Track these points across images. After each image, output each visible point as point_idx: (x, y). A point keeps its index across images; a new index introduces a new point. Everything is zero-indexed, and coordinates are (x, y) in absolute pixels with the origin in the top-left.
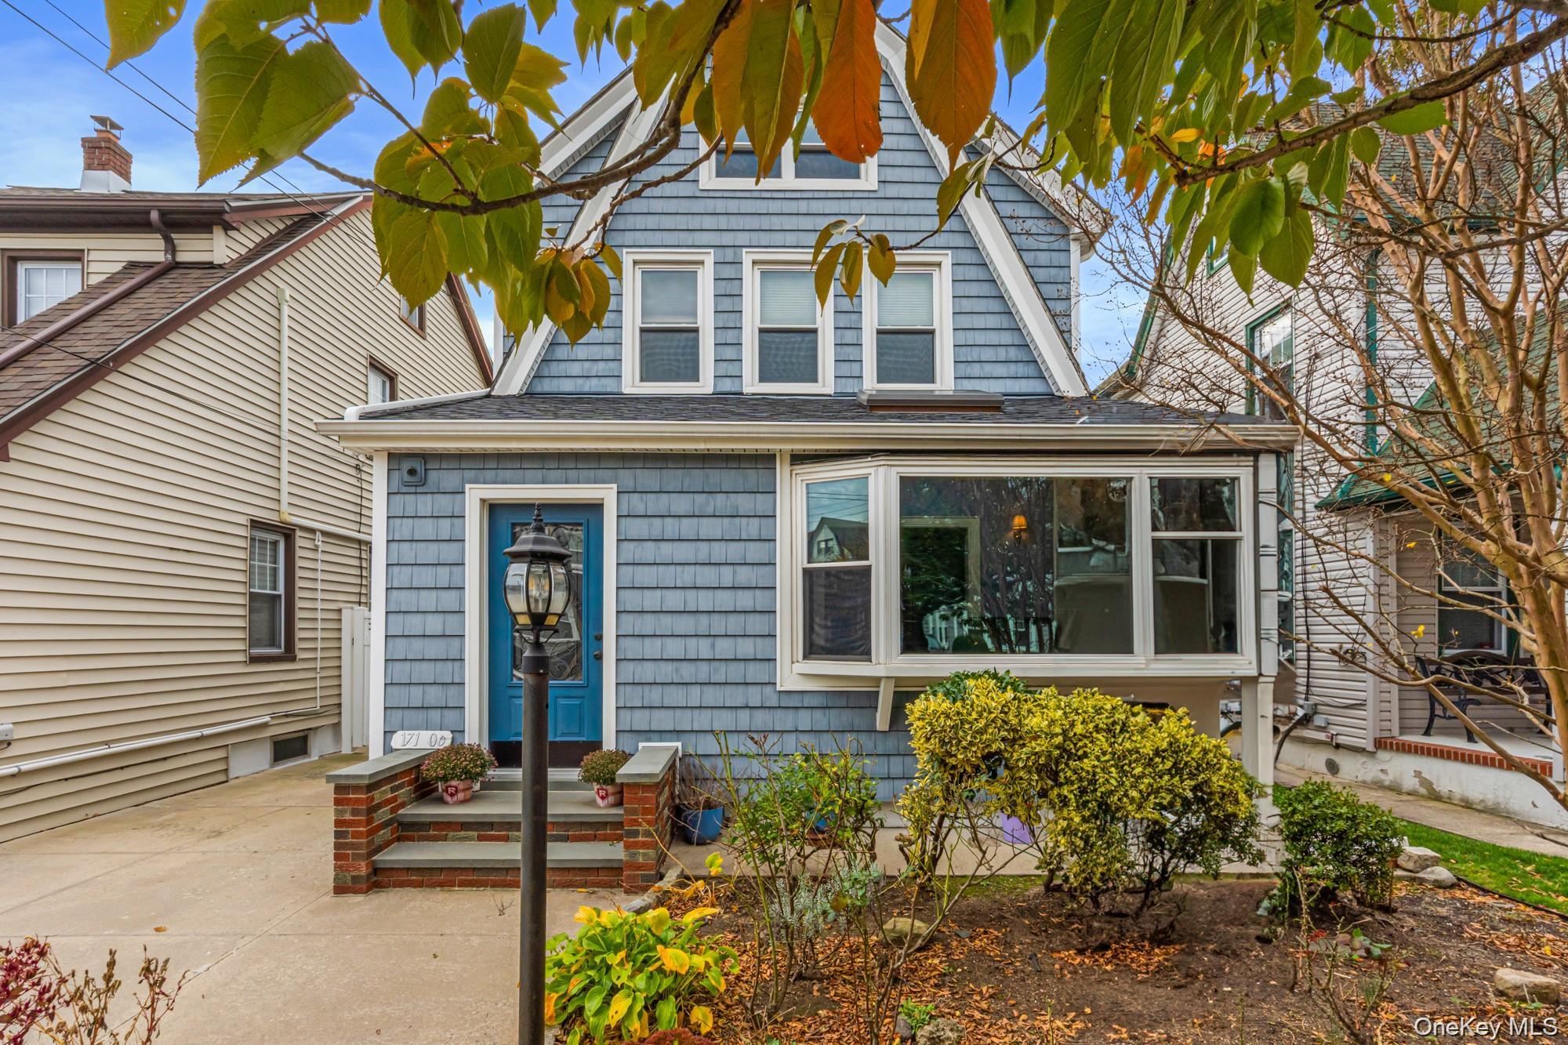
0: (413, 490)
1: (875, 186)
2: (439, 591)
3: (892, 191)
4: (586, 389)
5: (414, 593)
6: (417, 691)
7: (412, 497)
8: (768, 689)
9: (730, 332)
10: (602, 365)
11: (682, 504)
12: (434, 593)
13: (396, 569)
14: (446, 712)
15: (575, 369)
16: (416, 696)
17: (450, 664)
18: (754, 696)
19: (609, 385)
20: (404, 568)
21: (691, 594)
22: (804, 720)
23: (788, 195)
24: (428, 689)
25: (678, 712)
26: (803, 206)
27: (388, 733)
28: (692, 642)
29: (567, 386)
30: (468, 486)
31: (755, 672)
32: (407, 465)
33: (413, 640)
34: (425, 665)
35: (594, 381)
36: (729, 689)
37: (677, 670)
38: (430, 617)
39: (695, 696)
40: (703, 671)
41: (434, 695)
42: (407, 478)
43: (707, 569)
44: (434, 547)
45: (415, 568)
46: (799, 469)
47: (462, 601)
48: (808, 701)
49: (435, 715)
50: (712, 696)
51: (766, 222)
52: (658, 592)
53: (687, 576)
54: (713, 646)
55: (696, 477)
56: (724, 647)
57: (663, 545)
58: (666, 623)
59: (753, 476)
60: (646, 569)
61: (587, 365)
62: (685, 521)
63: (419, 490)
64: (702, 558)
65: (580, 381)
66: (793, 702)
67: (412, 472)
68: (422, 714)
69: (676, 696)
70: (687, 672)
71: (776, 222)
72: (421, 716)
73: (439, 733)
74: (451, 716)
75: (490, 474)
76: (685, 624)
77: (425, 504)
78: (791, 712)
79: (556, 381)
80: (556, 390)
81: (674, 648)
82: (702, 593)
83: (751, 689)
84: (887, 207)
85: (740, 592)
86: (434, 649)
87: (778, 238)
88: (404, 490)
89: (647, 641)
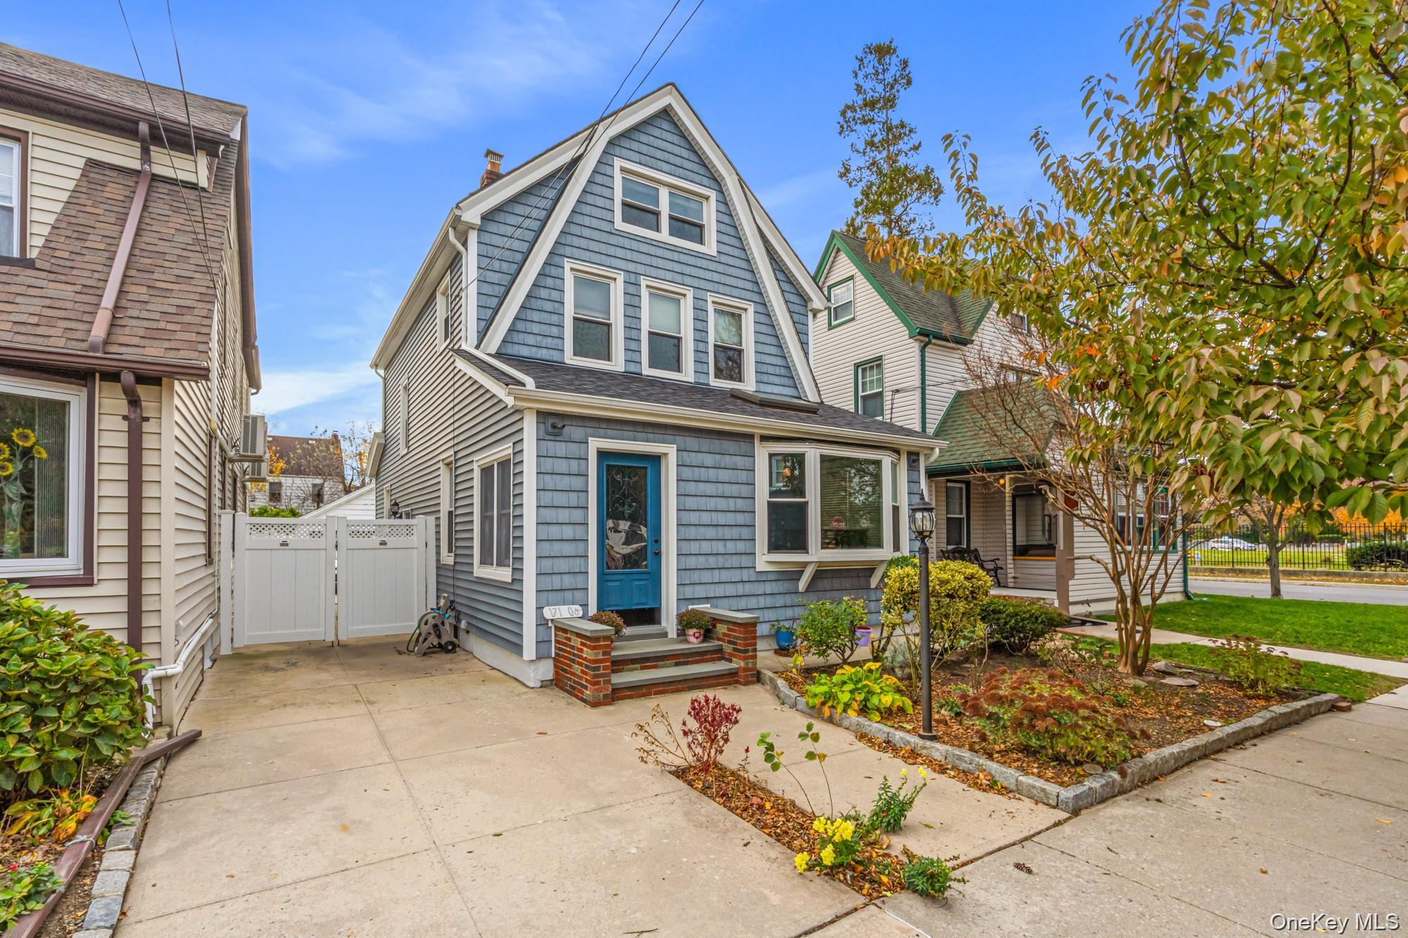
0: (553, 438)
1: (715, 254)
2: (571, 510)
3: (724, 259)
4: (539, 356)
5: (553, 510)
6: (556, 579)
7: (552, 443)
8: (751, 571)
9: (633, 331)
10: (549, 340)
11: (709, 460)
12: (567, 511)
13: (542, 493)
14: (576, 592)
15: (530, 340)
16: (556, 582)
17: (578, 559)
18: (745, 575)
19: (555, 356)
20: (547, 493)
21: (714, 514)
22: (769, 588)
23: (667, 247)
24: (565, 577)
25: (708, 586)
26: (676, 256)
27: (539, 609)
28: (715, 543)
29: (525, 351)
30: (590, 439)
31: (745, 561)
32: (550, 421)
33: (554, 543)
34: (562, 560)
35: (544, 351)
36: (733, 571)
37: (707, 561)
38: (565, 527)
39: (717, 576)
40: (721, 561)
41: (568, 581)
42: (550, 429)
43: (722, 499)
44: (567, 478)
45: (555, 493)
46: (765, 444)
47: (586, 517)
48: (771, 577)
49: (569, 595)
50: (725, 575)
51: (655, 262)
52: (697, 513)
53: (711, 504)
54: (725, 546)
55: (716, 444)
56: (731, 547)
57: (699, 484)
58: (702, 532)
59: (744, 446)
60: (691, 498)
61: (539, 338)
62: (711, 470)
63: (558, 438)
64: (720, 493)
65: (534, 349)
66: (762, 577)
67: (554, 427)
68: (560, 595)
69: (706, 576)
70: (712, 561)
71: (661, 263)
72: (559, 595)
73: (574, 607)
74: (578, 594)
75: (602, 431)
76: (710, 533)
77: (560, 448)
78: (762, 583)
79: (516, 347)
80: (516, 353)
81: (706, 548)
82: (719, 514)
83: (744, 571)
84: (721, 268)
85: (738, 514)
86: (568, 549)
87: (661, 274)
88: (547, 437)
89: (692, 543)
